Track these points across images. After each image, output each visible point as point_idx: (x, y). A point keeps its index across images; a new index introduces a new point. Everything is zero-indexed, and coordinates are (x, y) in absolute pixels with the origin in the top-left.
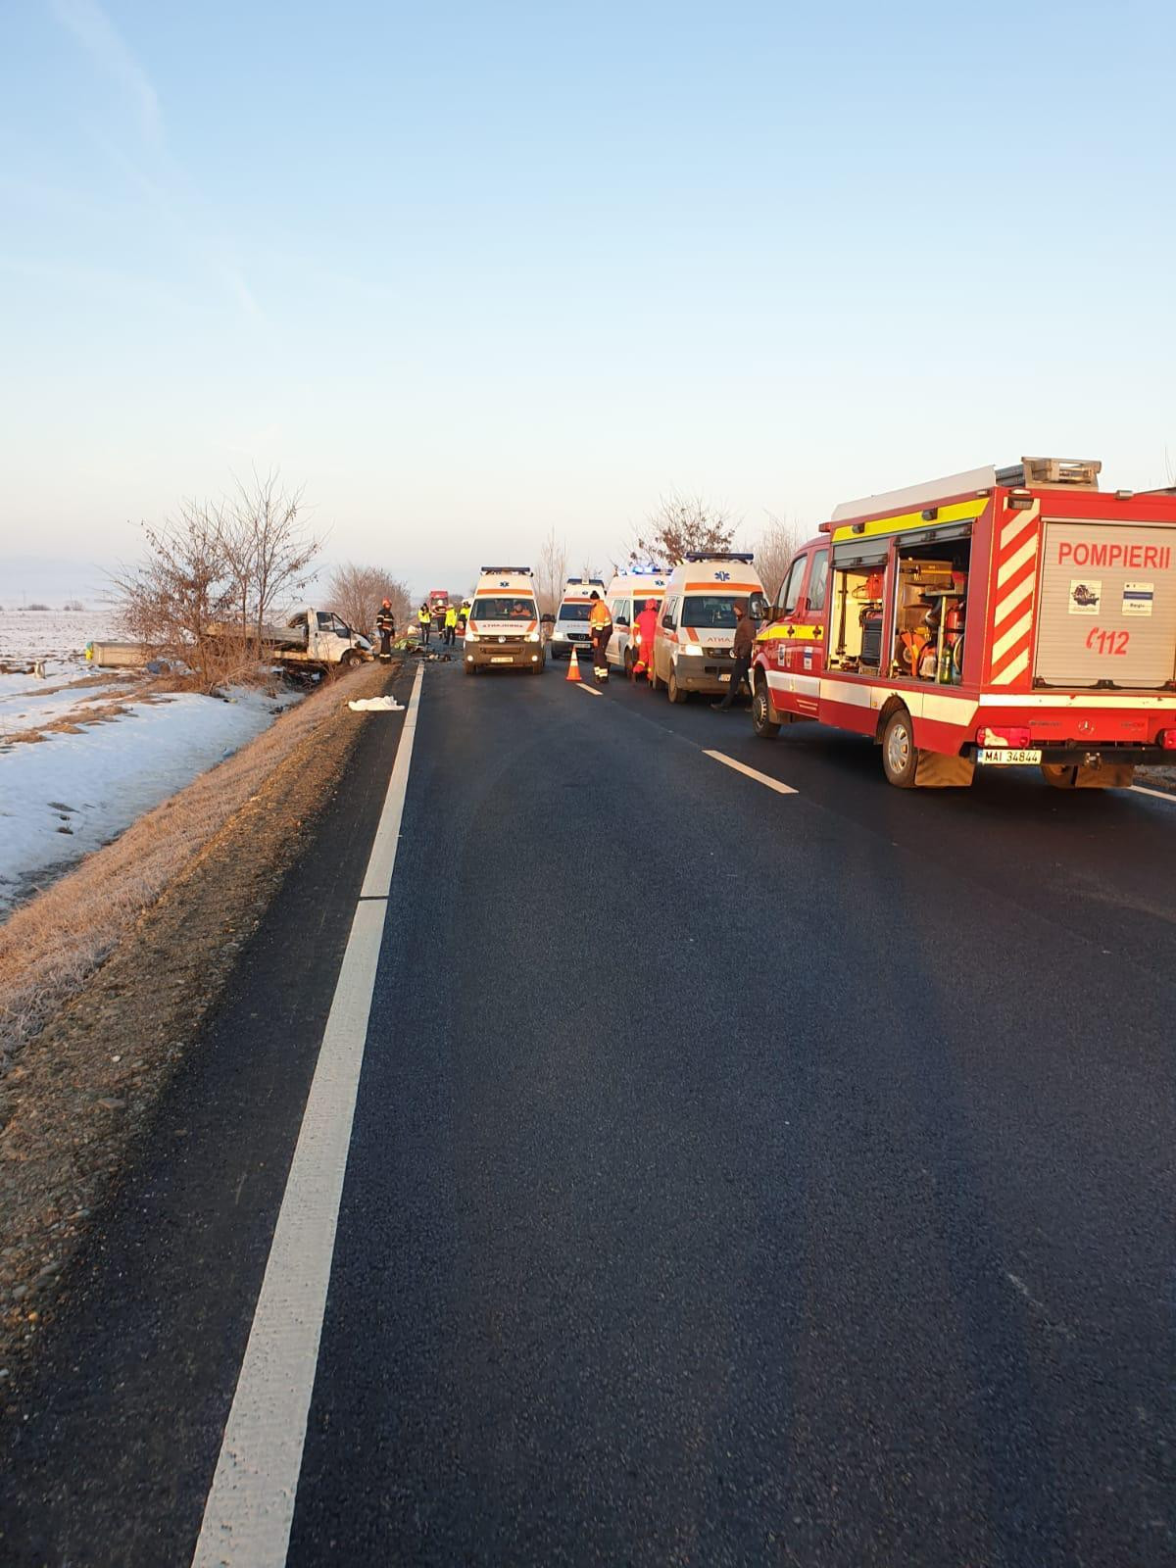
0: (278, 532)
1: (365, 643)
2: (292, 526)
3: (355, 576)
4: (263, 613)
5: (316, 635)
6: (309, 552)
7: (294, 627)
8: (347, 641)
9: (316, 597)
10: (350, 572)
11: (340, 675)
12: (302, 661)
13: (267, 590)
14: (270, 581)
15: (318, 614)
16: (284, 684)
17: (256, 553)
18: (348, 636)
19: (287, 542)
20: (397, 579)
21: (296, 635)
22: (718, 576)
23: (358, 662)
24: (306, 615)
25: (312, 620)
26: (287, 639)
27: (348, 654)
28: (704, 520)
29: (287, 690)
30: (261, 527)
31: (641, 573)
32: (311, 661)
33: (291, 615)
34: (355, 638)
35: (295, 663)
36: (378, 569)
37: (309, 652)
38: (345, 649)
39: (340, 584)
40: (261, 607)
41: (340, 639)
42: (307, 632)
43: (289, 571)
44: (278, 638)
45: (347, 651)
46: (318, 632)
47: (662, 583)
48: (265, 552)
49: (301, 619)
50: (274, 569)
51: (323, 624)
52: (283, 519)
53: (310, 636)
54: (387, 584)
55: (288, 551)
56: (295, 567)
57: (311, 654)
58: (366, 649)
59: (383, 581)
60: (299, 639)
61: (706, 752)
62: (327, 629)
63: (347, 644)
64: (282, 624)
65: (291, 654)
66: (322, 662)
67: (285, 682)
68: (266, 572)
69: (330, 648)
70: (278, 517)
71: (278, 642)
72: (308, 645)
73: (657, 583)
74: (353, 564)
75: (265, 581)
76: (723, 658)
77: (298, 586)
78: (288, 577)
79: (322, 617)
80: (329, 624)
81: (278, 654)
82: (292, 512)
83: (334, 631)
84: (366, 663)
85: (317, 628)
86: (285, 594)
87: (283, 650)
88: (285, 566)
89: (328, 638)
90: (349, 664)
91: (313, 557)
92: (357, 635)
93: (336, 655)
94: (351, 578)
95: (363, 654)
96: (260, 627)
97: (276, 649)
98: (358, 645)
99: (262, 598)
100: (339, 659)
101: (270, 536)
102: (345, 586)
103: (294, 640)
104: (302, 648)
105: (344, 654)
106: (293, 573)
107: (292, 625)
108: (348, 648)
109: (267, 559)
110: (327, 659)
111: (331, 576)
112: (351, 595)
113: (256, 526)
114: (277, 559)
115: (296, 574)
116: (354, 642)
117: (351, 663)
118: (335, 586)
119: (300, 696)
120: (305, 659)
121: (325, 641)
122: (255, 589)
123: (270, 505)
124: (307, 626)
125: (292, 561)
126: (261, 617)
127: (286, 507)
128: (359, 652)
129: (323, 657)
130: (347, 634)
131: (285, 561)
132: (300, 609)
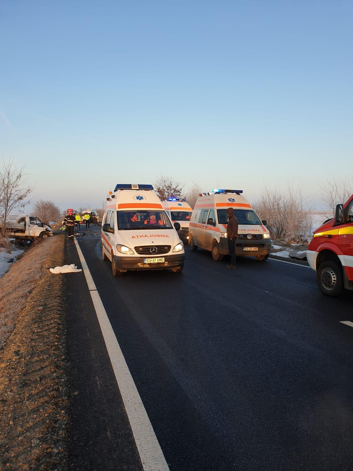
0: (13, 185)
1: (49, 229)
2: (19, 182)
3: (43, 204)
4: (7, 217)
5: (29, 226)
6: (27, 193)
7: (19, 223)
8: (42, 228)
9: (28, 211)
10: (41, 203)
11: (40, 242)
12: (23, 236)
13: (8, 208)
14: (9, 204)
15: (30, 217)
16: (15, 246)
17: (4, 193)
18: (42, 226)
19: (16, 189)
20: (56, 205)
21: (21, 226)
22: (230, 200)
23: (46, 236)
24: (25, 218)
25: (28, 220)
26: (16, 228)
27: (42, 233)
28: (171, 185)
29: (16, 249)
30: (6, 182)
31: (171, 201)
32: (27, 236)
33: (19, 218)
34: (45, 227)
35: (19, 237)
36: (50, 202)
37: (26, 233)
38: (41, 232)
39: (37, 207)
40: (6, 215)
41: (39, 228)
42: (25, 225)
43: (18, 200)
44: (13, 227)
45: (42, 232)
46: (30, 225)
47: (181, 205)
48: (7, 192)
49: (23, 219)
50: (11, 200)
51: (32, 222)
52: (16, 179)
53: (27, 226)
54: (53, 207)
55: (18, 192)
56: (20, 198)
57: (27, 233)
58: (50, 231)
59: (52, 206)
60: (22, 228)
61: (341, 322)
62: (33, 224)
63: (42, 229)
64: (15, 221)
65: (18, 234)
66: (32, 237)
67: (15, 245)
68: (8, 200)
69: (35, 231)
70: (13, 179)
71: (12, 229)
72: (25, 230)
73: (179, 205)
74: (42, 200)
75: (7, 204)
76: (244, 239)
77: (22, 206)
78: (17, 203)
79: (31, 219)
80: (35, 221)
81: (13, 234)
82: (19, 177)
83: (37, 224)
84: (50, 237)
85: (29, 223)
86: (16, 210)
87: (15, 232)
88: (16, 198)
89: (34, 227)
90: (43, 238)
91: (28, 195)
92: (46, 226)
93: (38, 234)
94: (41, 205)
95: (48, 233)
96: (5, 224)
97: (12, 232)
98: (47, 230)
99: (6, 211)
100: (38, 235)
101: (10, 186)
102: (39, 207)
103: (20, 228)
104: (23, 231)
105: (41, 233)
106: (19, 201)
107: (19, 222)
108: (42, 231)
109: (9, 195)
110: (34, 235)
111: (34, 204)
112: (41, 210)
113: (4, 182)
114: (13, 196)
115: (21, 201)
116: (45, 228)
117: (44, 237)
118: (36, 207)
119: (22, 251)
120: (24, 235)
121: (33, 228)
122: (3, 208)
123: (10, 173)
124: (25, 223)
125: (19, 196)
126: (5, 219)
127: (17, 174)
128: (47, 232)
129: (32, 235)
130: (42, 225)
131: (16, 196)
132: (22, 215)
